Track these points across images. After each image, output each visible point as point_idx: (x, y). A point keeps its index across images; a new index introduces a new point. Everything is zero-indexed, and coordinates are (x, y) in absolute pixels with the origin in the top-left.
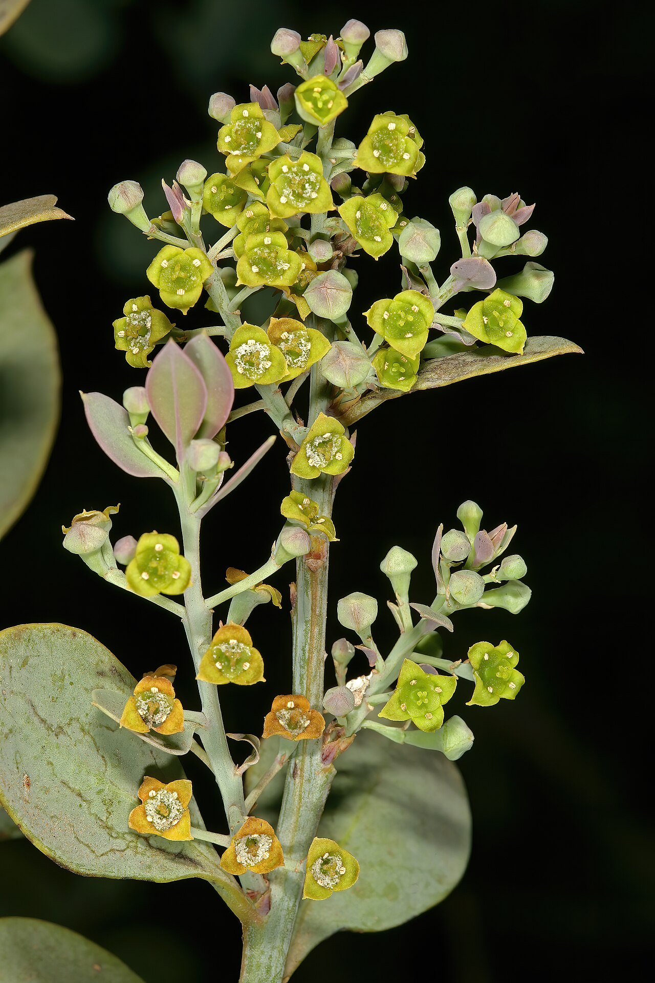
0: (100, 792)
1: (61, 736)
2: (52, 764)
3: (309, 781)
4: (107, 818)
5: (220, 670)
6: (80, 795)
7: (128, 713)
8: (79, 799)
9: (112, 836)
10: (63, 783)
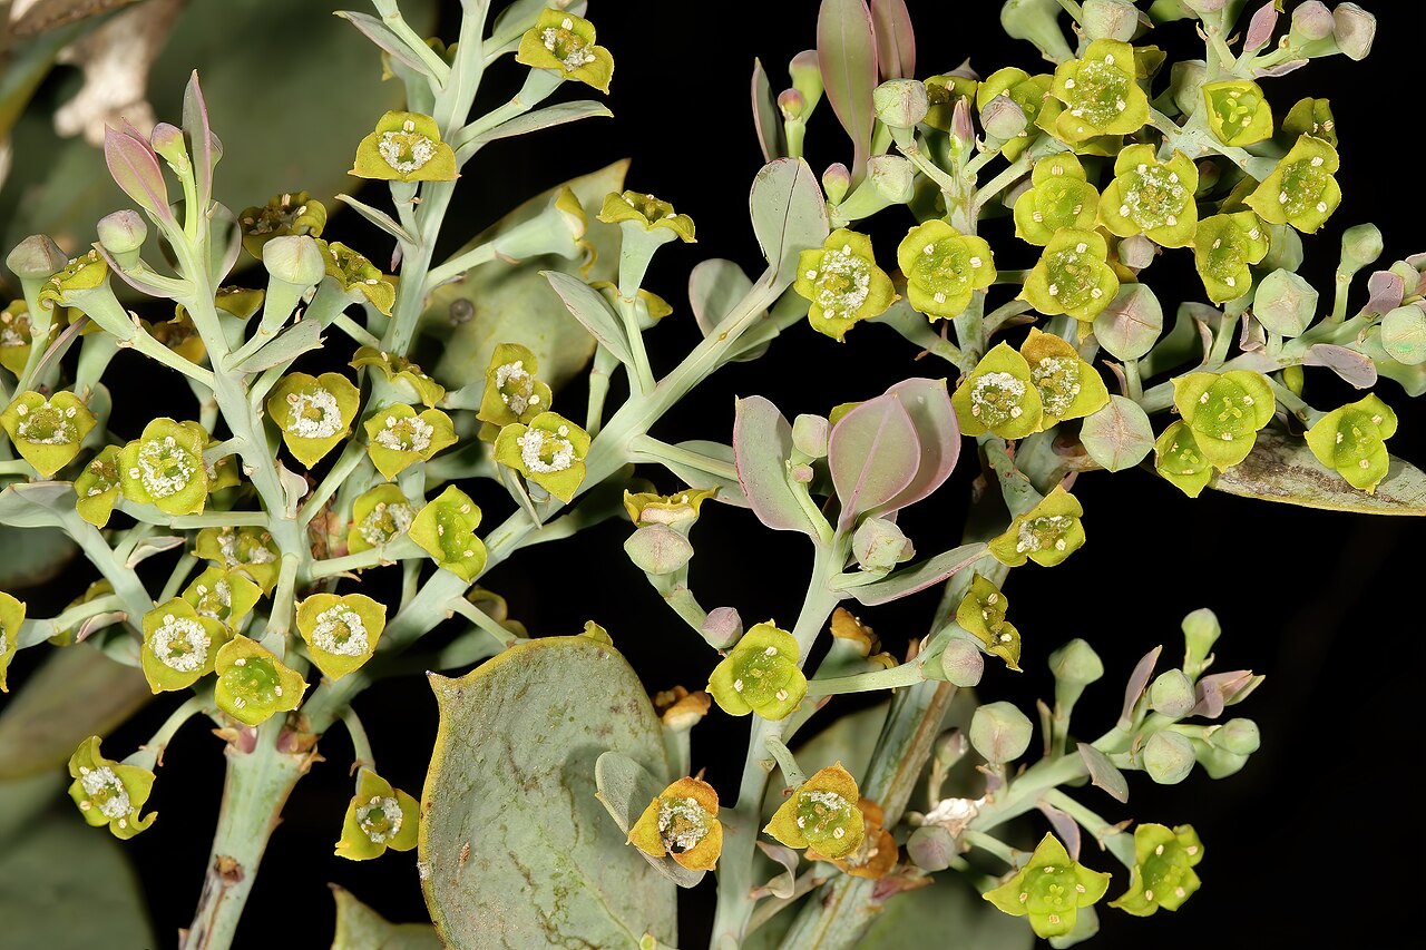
0: (555, 876)
1: (533, 792)
2: (506, 829)
3: (843, 917)
4: (553, 914)
5: (800, 830)
6: (527, 876)
7: (644, 826)
8: (524, 880)
9: (550, 941)
10: (512, 856)
